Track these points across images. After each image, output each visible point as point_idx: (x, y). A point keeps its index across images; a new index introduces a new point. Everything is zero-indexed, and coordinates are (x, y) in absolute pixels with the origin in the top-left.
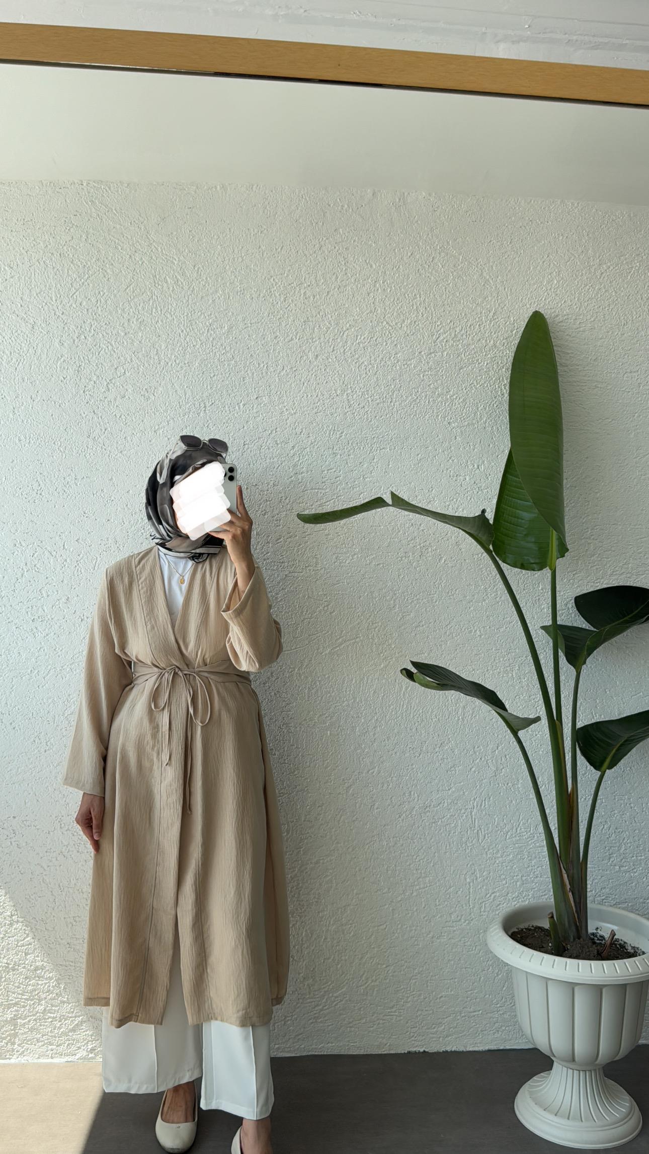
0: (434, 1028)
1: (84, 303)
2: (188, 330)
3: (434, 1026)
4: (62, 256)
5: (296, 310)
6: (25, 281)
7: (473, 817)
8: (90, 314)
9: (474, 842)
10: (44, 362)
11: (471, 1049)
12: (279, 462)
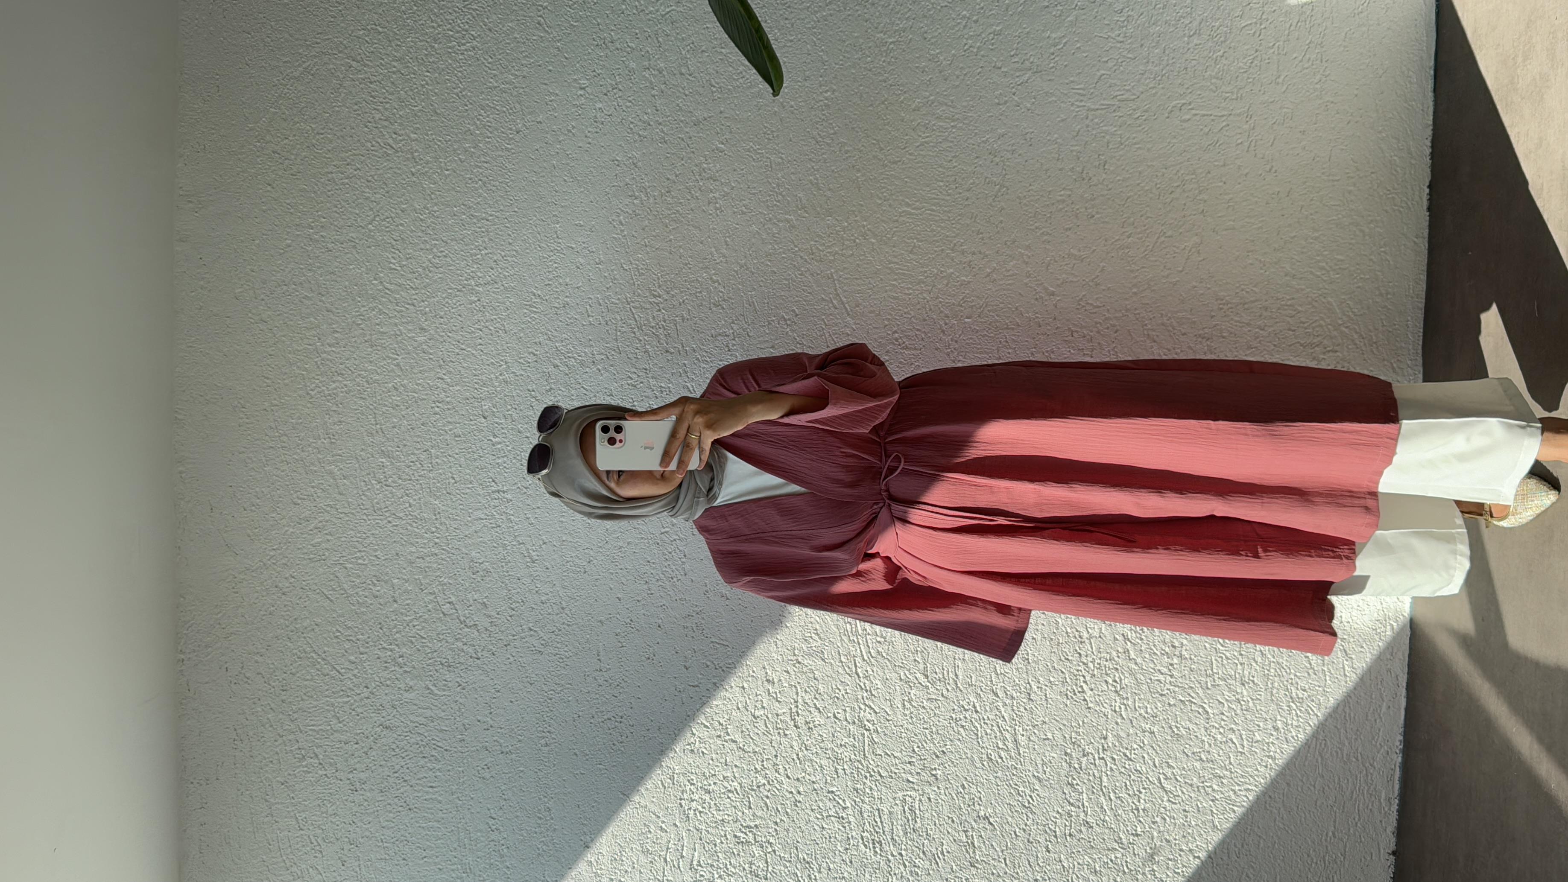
1: (352, 658)
2: (387, 514)
8: (367, 650)
10: (437, 712)
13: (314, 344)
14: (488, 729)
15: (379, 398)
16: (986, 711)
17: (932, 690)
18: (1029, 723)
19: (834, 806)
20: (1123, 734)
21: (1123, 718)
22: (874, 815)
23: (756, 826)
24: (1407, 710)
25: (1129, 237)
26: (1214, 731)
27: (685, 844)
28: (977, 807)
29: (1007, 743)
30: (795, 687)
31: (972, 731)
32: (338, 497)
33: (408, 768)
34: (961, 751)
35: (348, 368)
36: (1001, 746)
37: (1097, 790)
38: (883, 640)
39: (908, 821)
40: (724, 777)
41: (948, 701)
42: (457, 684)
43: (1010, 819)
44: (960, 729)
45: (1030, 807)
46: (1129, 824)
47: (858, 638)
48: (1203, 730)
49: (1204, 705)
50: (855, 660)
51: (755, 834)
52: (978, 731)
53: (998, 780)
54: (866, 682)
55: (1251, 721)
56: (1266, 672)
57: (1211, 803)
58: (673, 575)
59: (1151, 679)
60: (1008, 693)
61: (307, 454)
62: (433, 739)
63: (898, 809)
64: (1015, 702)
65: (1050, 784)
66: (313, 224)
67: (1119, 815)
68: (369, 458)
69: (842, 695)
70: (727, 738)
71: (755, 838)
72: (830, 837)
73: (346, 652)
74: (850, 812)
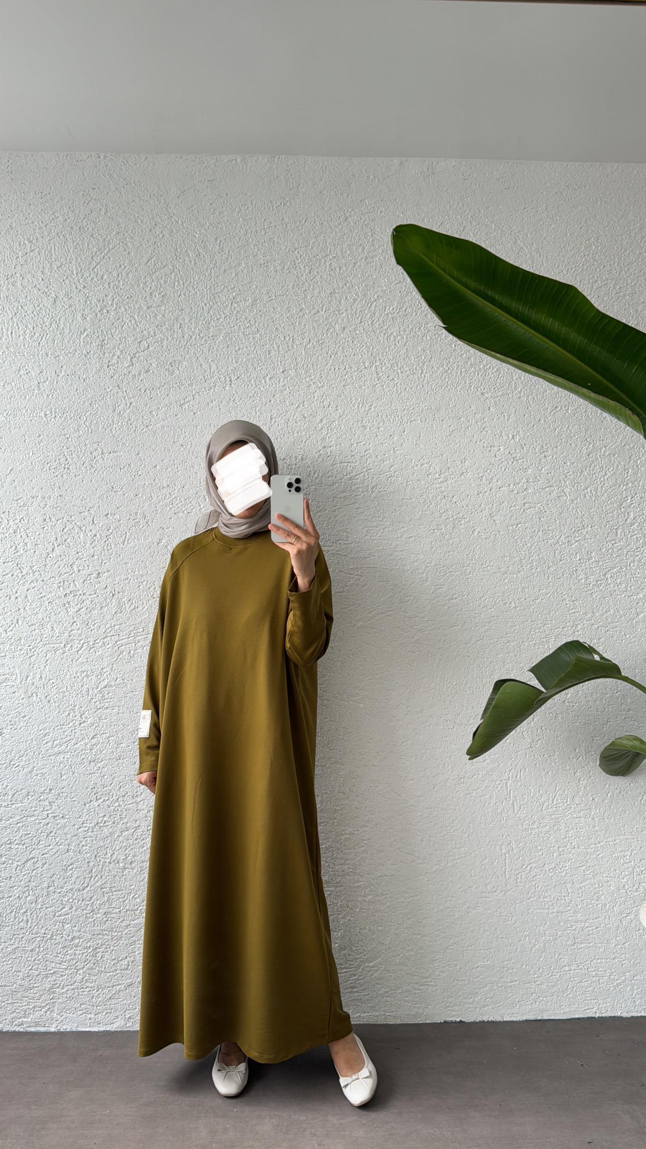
0: (471, 998)
1: (105, 277)
2: (211, 303)
3: (470, 996)
4: (82, 229)
5: (321, 282)
6: (45, 254)
7: (509, 788)
8: (112, 288)
9: (509, 813)
10: (68, 337)
11: (508, 1020)
12: (307, 436)
13: (331, 254)
15: (294, 298)
16: (81, 731)
17: (96, 691)
18: (73, 762)
20: (66, 830)
21: (78, 829)
24: (89, 1032)
26: (70, 895)
28: (9, 727)
29: (57, 747)
30: (95, 594)
31: (66, 721)
32: (222, 269)
34: (51, 714)
35: (315, 277)
36: (55, 743)
37: (24, 814)
40: (26, 544)
41: (87, 703)
44: (67, 713)
48: (71, 887)
49: (89, 888)
50: (115, 635)
52: (67, 725)
53: (30, 741)
54: (100, 644)
55: (78, 920)
56: (115, 930)
57: (17, 895)
58: (174, 505)
59: (107, 848)
64: (88, 751)
65: (28, 780)
68: (251, 290)
69: (90, 627)
70: (56, 545)
73: (110, 273)
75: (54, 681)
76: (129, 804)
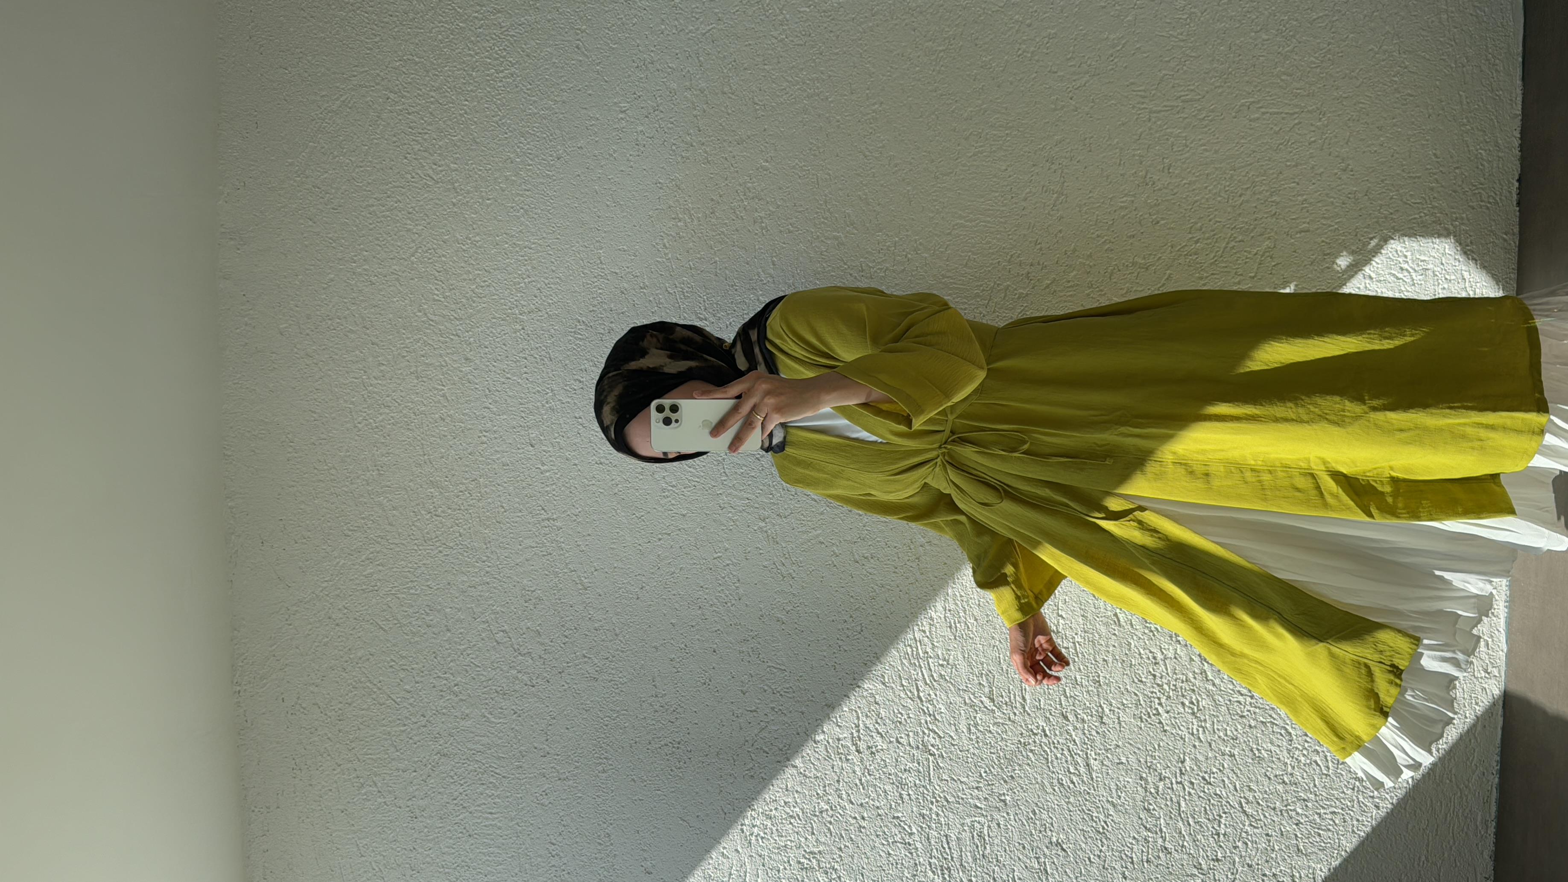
13: (361, 377)
14: (545, 756)
16: (1056, 735)
17: (998, 714)
18: (1102, 747)
19: (900, 832)
20: (1202, 758)
21: (1201, 741)
22: (942, 841)
23: (820, 852)
24: (1504, 729)
25: (1197, 242)
26: (1297, 753)
27: (748, 870)
28: (1049, 833)
29: (1079, 768)
30: (856, 711)
31: (1042, 755)
32: (388, 528)
33: (466, 795)
34: (1031, 776)
35: (395, 400)
36: (1072, 771)
37: (1175, 815)
38: (945, 663)
39: (977, 847)
40: (785, 803)
41: (1016, 725)
42: (512, 712)
43: (1083, 845)
44: (1029, 754)
45: (1104, 833)
46: (1209, 849)
47: (919, 662)
48: (1285, 752)
49: (1286, 726)
50: (916, 684)
51: (819, 861)
52: (1048, 755)
53: (1070, 806)
54: (930, 706)
57: (1294, 826)
58: (727, 600)
59: (1230, 701)
60: (1079, 716)
61: (356, 486)
62: (490, 766)
63: (966, 836)
64: (1086, 726)
65: (1126, 809)
66: (355, 258)
67: (1198, 840)
68: (418, 489)
69: (905, 719)
71: (819, 864)
72: (897, 864)
73: (401, 681)
74: (917, 838)
75: (983, 770)
76: (1167, 669)
